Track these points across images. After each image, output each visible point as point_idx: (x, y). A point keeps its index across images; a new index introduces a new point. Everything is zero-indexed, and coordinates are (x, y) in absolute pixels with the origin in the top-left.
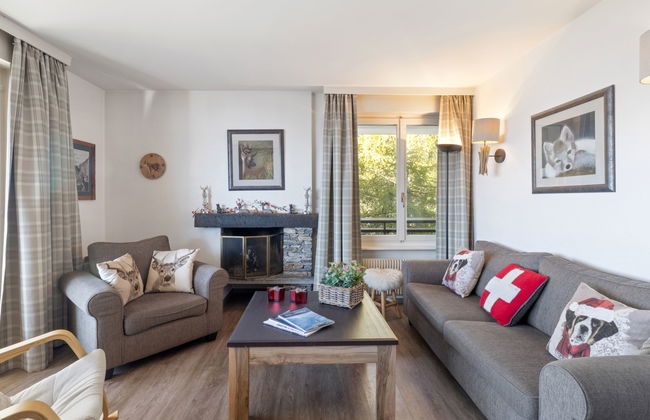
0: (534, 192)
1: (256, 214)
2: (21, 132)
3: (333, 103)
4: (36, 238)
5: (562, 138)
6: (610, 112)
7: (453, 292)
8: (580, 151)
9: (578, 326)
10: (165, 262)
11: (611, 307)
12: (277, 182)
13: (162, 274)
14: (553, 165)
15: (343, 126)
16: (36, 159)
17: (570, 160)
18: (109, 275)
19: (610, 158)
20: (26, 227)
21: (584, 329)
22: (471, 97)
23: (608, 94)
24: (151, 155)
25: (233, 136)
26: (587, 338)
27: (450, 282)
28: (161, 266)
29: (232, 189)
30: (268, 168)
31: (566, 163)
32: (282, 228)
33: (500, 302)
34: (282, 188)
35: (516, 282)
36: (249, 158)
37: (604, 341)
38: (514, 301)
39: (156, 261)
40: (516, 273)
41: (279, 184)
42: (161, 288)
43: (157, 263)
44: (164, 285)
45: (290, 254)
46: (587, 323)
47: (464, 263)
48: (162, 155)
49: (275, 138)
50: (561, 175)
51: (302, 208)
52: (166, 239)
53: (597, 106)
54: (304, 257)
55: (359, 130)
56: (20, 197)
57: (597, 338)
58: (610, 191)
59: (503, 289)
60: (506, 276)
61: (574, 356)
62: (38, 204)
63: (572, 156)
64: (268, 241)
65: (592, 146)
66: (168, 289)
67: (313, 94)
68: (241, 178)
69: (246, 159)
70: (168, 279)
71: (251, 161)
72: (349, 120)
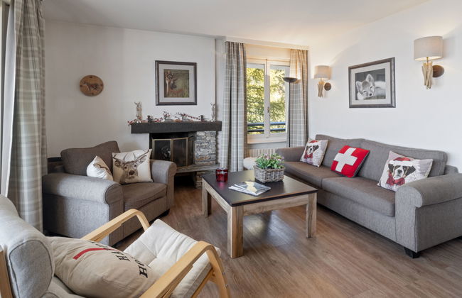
0: (350, 107)
1: (178, 123)
2: (22, 57)
3: (231, 48)
4: (35, 147)
5: (367, 80)
6: (393, 70)
7: (311, 164)
8: (377, 88)
9: (396, 171)
10: (126, 161)
11: (409, 160)
12: (191, 99)
13: (126, 170)
14: (362, 93)
15: (238, 63)
16: (32, 80)
17: (371, 91)
18: (101, 172)
19: (393, 92)
20: (27, 137)
21: (400, 172)
22: (307, 51)
23: (391, 61)
24: (91, 77)
25: (160, 65)
26: (402, 175)
27: (308, 160)
28: (124, 164)
29: (159, 104)
30: (185, 91)
31: (370, 93)
32: (195, 132)
33: (346, 166)
34: (195, 104)
35: (353, 155)
36: (172, 82)
37: (410, 175)
38: (354, 164)
39: (117, 161)
40: (351, 150)
41: (193, 101)
42: (127, 181)
43: (120, 162)
44: (130, 178)
45: (202, 150)
46: (401, 168)
47: (316, 147)
48: (101, 78)
49: (191, 69)
50: (367, 99)
51: (209, 118)
52: (115, 143)
53: (386, 66)
54: (210, 151)
55: (248, 66)
56: (22, 112)
57: (407, 174)
58: (393, 107)
59: (346, 159)
60: (346, 152)
61: (397, 184)
62: (36, 118)
63: (373, 89)
64: (187, 141)
65: (383, 85)
66: (133, 180)
67: (216, 40)
68: (165, 96)
69: (169, 83)
70: (132, 173)
71: (173, 84)
72: (241, 60)
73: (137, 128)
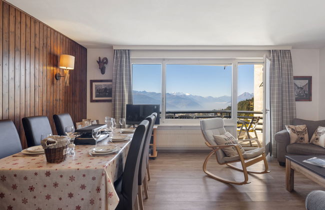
66: (316, 143)
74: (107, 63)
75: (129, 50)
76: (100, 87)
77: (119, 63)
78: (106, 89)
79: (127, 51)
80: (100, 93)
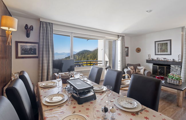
1: (162, 61)
10: (139, 68)
12: (169, 53)
18: (129, 69)
24: (138, 48)
25: (156, 42)
29: (156, 55)
32: (170, 65)
34: (171, 55)
39: (137, 68)
42: (138, 73)
45: (173, 72)
48: (140, 48)
49: (169, 42)
51: (177, 60)
52: (140, 64)
54: (177, 73)
64: (165, 68)
66: (139, 73)
68: (158, 52)
70: (139, 71)
73: (148, 61)
74: (32, 29)
75: (52, 23)
76: (26, 47)
77: (45, 31)
78: (31, 49)
79: (51, 24)
80: (25, 51)
